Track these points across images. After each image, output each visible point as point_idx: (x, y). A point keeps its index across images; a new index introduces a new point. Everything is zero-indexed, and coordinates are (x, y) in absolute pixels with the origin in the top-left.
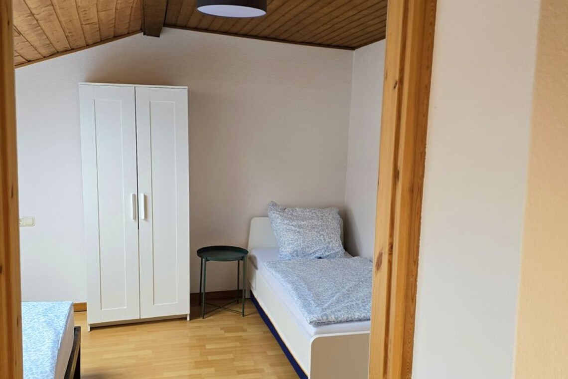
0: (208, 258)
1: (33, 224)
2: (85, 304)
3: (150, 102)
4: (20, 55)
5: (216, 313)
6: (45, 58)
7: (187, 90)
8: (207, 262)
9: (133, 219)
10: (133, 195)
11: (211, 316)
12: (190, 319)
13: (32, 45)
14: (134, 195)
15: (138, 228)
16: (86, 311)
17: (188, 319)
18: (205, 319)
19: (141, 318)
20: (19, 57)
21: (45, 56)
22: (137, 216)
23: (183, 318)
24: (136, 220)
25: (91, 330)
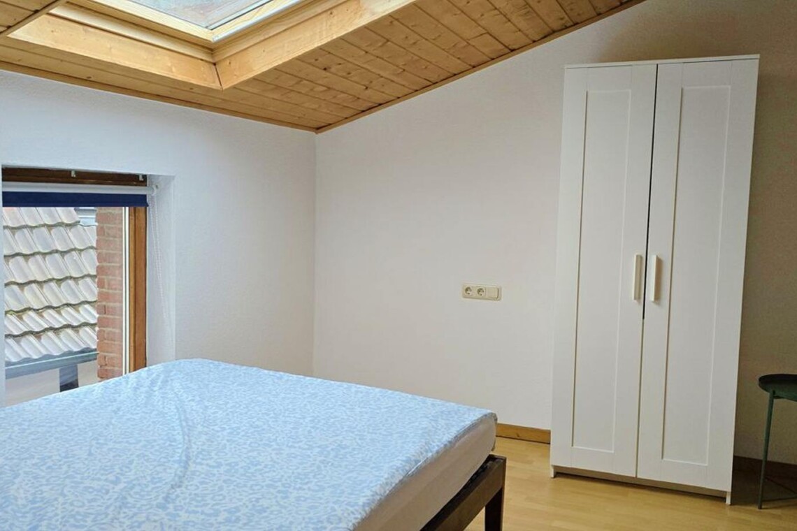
0: (778, 393)
1: (498, 298)
2: (548, 433)
3: (682, 90)
4: (488, 33)
5: (788, 506)
6: (535, 42)
7: (757, 61)
8: (775, 401)
9: (635, 299)
10: (637, 256)
11: (780, 507)
12: (732, 503)
13: (496, 9)
14: (639, 258)
15: (643, 318)
16: (549, 444)
17: (728, 501)
18: (761, 510)
19: (638, 477)
20: (488, 36)
21: (534, 39)
22: (641, 295)
23: (718, 497)
24: (639, 302)
25: (555, 477)
